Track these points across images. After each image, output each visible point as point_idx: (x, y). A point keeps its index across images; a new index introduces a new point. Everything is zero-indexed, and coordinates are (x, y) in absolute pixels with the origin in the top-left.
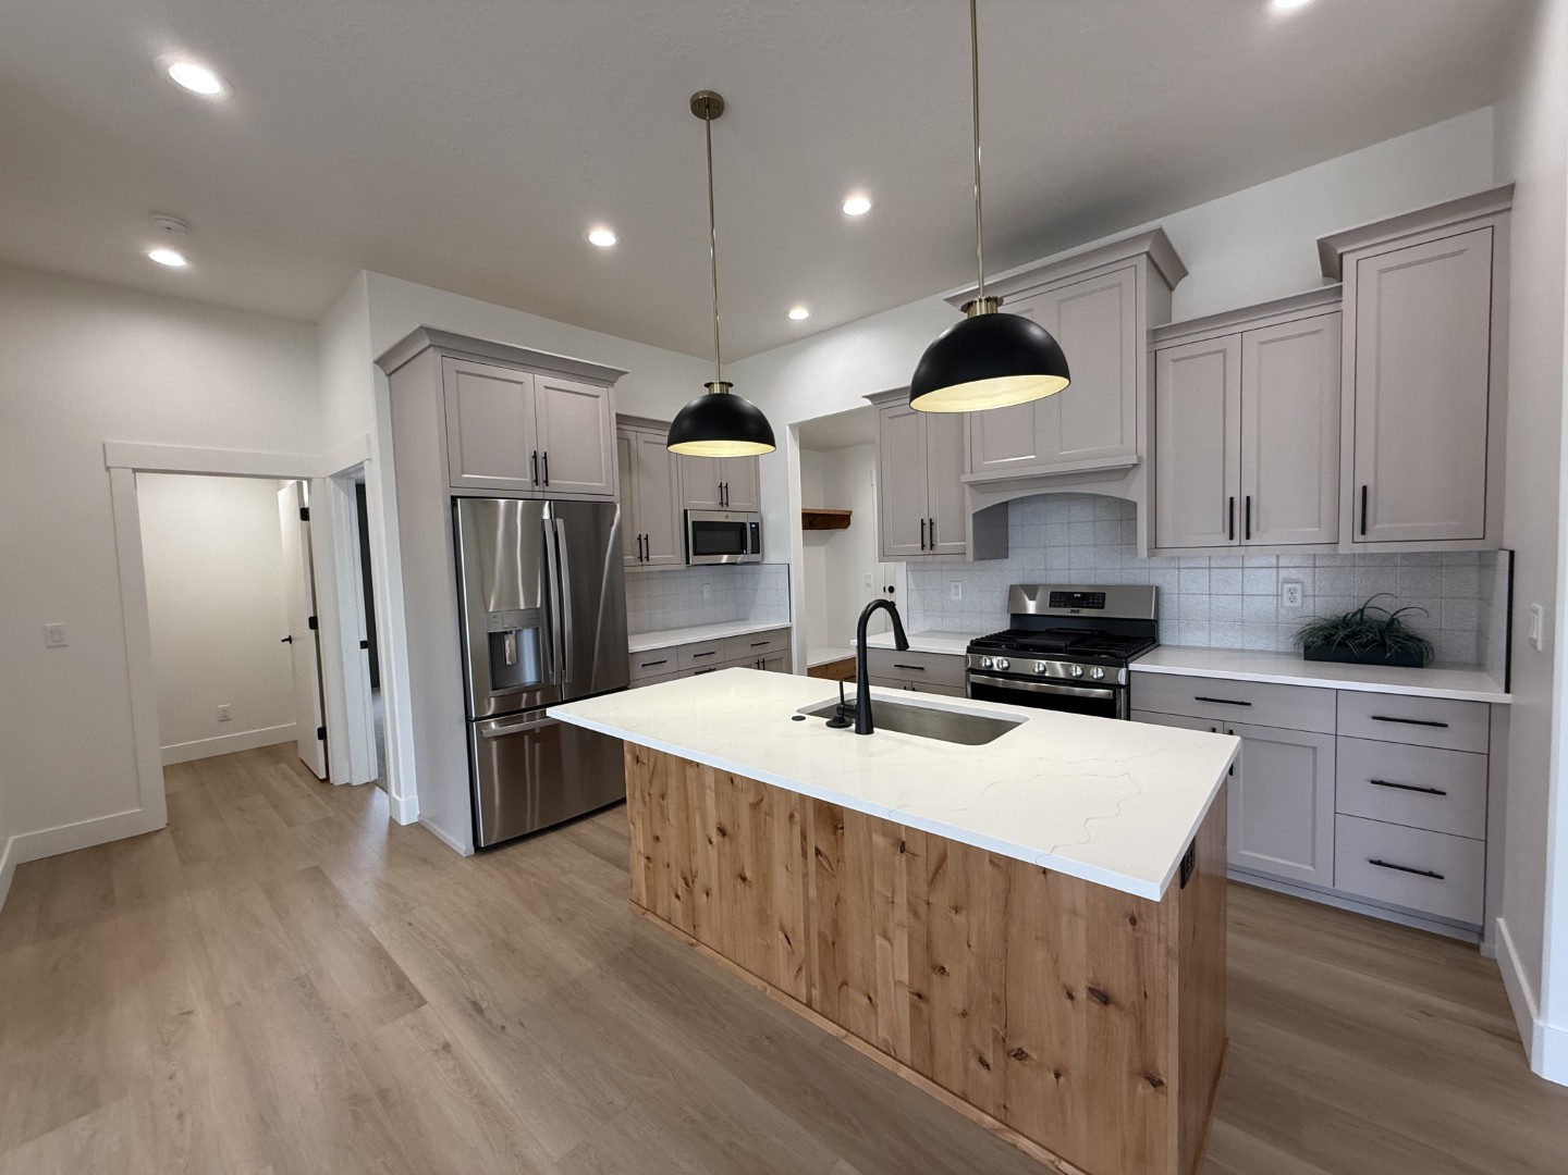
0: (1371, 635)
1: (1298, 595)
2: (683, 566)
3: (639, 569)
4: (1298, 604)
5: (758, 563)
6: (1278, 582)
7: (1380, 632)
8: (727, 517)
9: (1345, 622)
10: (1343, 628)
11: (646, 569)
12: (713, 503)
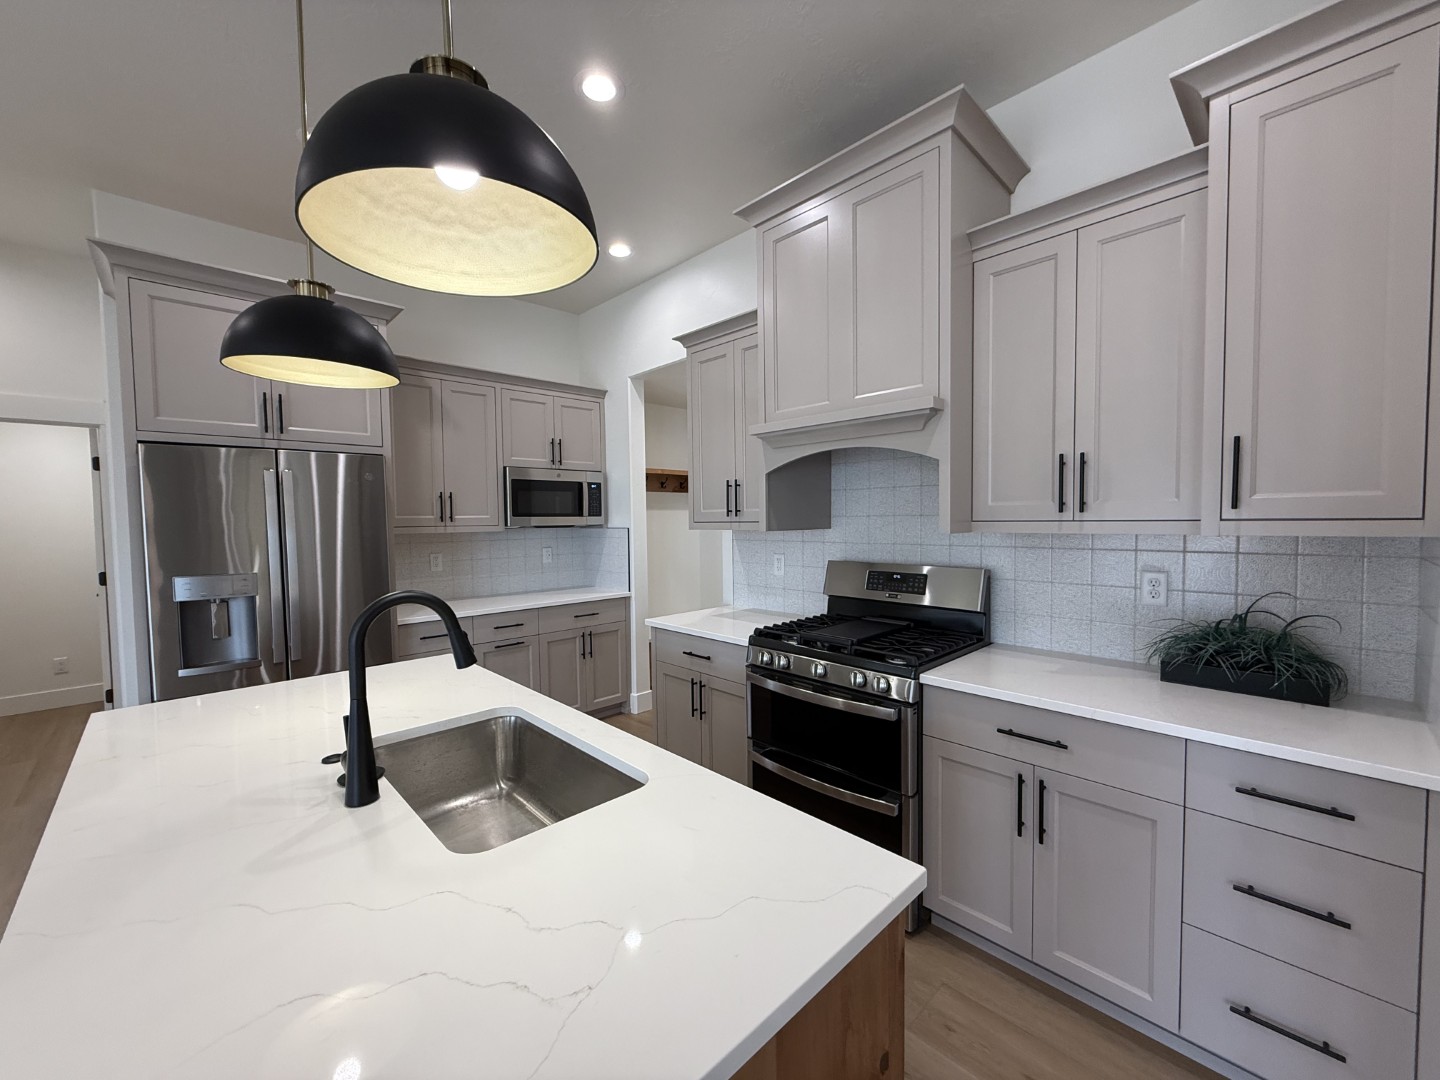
0: (1254, 653)
1: (1162, 589)
2: (501, 527)
3: (441, 530)
4: (1161, 600)
5: (600, 526)
6: (1136, 569)
7: (1267, 649)
8: (559, 476)
9: (1216, 631)
10: (1216, 639)
11: (450, 530)
12: (544, 460)
